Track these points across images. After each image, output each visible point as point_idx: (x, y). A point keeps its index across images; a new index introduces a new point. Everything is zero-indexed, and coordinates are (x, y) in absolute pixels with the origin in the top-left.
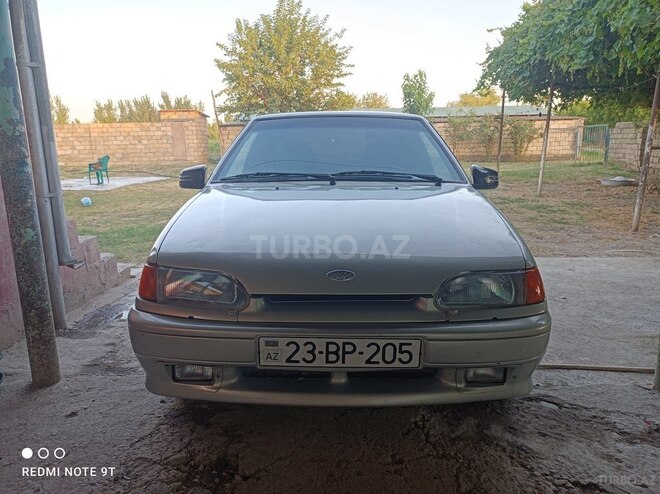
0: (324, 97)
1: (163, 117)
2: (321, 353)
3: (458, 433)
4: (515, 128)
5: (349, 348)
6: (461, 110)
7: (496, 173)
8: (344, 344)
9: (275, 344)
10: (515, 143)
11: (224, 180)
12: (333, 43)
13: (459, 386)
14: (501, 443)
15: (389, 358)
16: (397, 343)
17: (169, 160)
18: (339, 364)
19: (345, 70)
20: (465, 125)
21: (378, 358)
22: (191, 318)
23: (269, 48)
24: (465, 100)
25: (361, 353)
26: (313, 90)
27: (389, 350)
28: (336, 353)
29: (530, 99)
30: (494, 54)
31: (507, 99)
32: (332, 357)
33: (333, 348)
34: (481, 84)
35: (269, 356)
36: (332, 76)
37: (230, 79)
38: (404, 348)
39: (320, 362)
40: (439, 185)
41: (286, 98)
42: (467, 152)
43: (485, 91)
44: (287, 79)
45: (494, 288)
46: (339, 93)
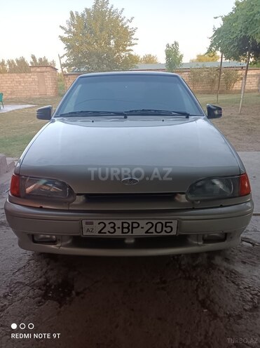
0: (122, 58)
1: (32, 70)
2: (119, 228)
3: (197, 262)
4: (227, 74)
5: (135, 225)
6: (197, 65)
7: (220, 109)
8: (132, 223)
9: (92, 223)
10: (227, 83)
11: (62, 116)
12: (126, 25)
13: (199, 243)
14: (221, 268)
15: (159, 230)
16: (164, 222)
17: (37, 95)
18: (130, 234)
19: (133, 42)
20: (200, 73)
21: (153, 230)
22: (41, 207)
23: (90, 29)
24: (200, 58)
25: (142, 228)
26: (116, 53)
27: (159, 226)
28: (128, 228)
29: (237, 58)
30: (218, 32)
31: (224, 59)
32: (126, 230)
33: (126, 225)
34: (210, 50)
35: (88, 230)
36: (126, 45)
37: (68, 47)
38: (168, 225)
39: (118, 233)
40: (187, 117)
41: (100, 58)
42: (200, 89)
43: (212, 54)
44: (101, 47)
45: (221, 186)
46: (130, 55)
